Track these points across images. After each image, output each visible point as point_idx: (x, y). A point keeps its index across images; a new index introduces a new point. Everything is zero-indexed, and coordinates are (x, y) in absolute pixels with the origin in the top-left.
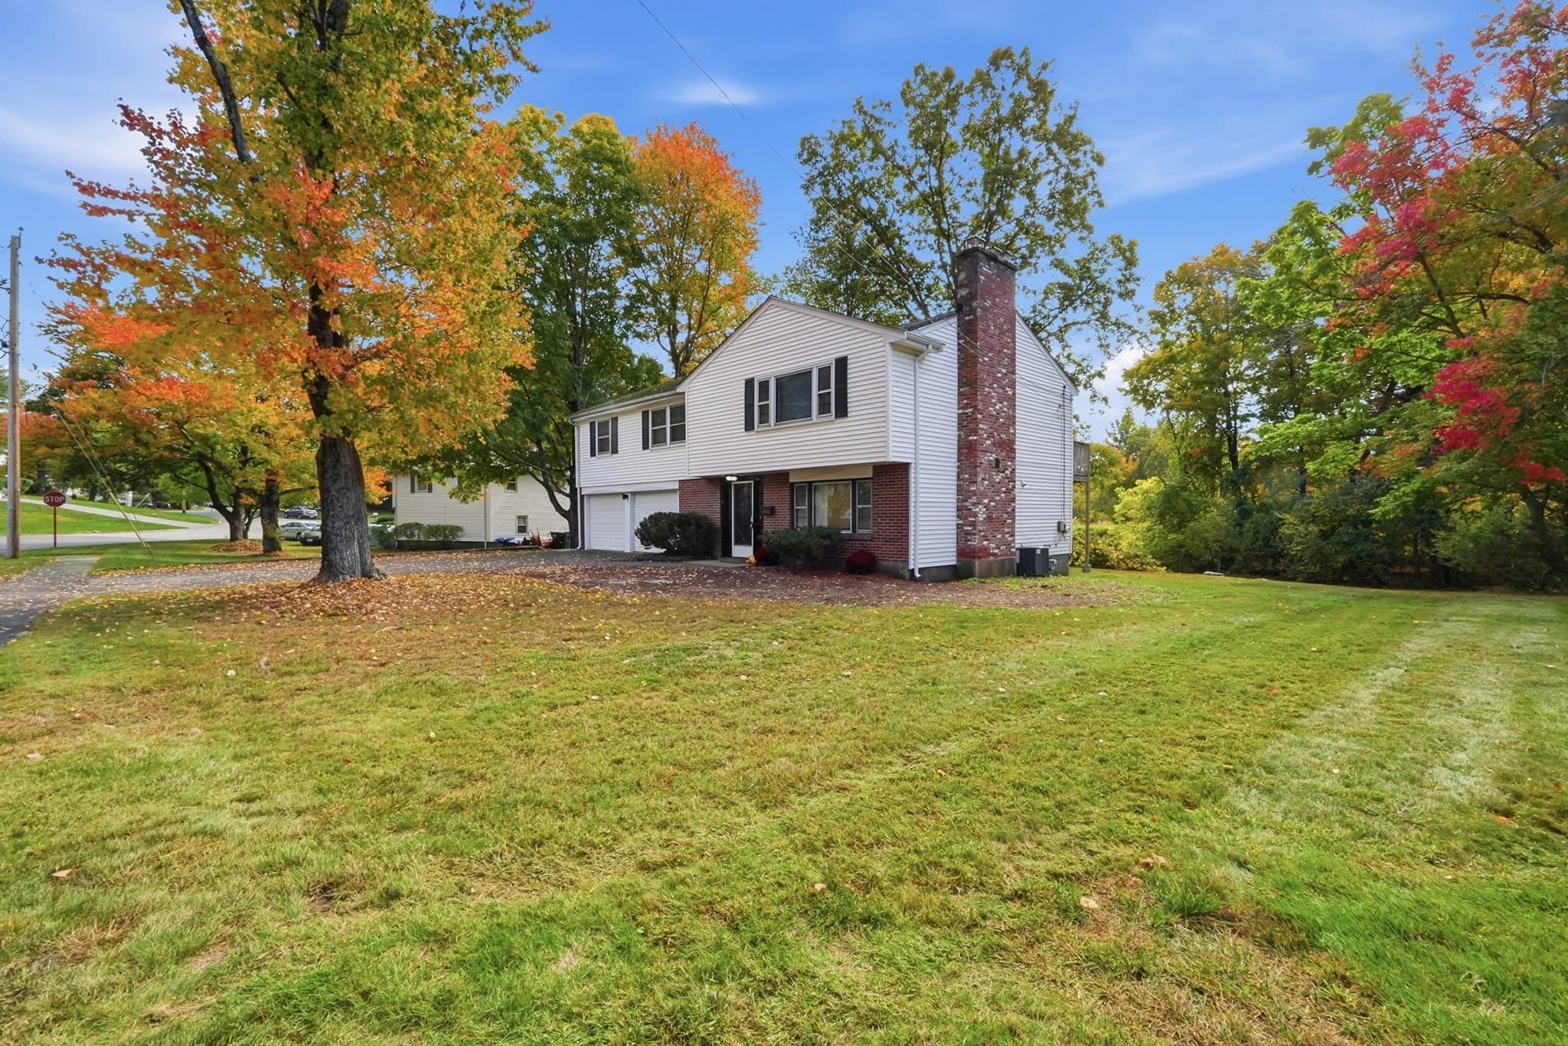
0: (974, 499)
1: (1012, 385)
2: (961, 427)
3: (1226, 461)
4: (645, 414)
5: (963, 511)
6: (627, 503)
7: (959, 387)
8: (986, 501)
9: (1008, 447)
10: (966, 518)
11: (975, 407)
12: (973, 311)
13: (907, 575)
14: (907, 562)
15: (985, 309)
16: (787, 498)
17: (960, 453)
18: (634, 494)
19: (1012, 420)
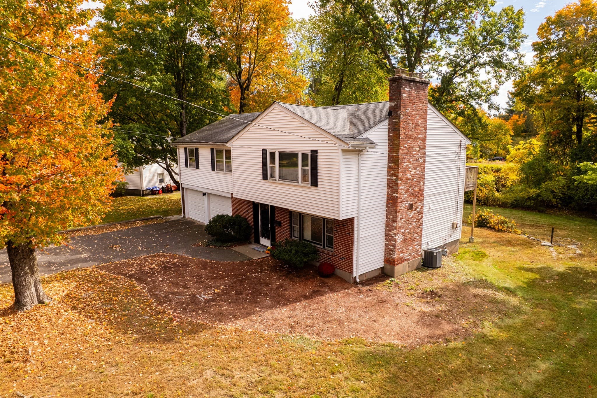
0: (395, 231)
1: (424, 156)
2: (389, 187)
3: (574, 137)
4: (212, 150)
5: (389, 237)
6: (205, 198)
7: (389, 162)
8: (403, 231)
9: (420, 195)
10: (390, 241)
11: (397, 176)
12: (398, 117)
13: (352, 281)
14: (351, 273)
15: (406, 115)
16: (288, 219)
17: (388, 203)
18: (209, 194)
19: (422, 177)
